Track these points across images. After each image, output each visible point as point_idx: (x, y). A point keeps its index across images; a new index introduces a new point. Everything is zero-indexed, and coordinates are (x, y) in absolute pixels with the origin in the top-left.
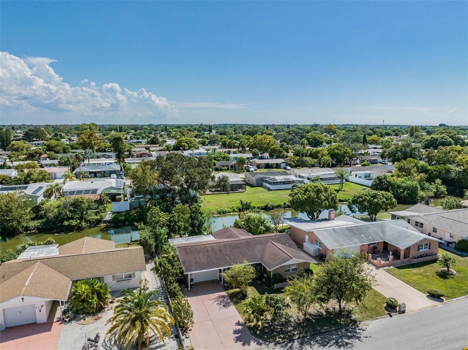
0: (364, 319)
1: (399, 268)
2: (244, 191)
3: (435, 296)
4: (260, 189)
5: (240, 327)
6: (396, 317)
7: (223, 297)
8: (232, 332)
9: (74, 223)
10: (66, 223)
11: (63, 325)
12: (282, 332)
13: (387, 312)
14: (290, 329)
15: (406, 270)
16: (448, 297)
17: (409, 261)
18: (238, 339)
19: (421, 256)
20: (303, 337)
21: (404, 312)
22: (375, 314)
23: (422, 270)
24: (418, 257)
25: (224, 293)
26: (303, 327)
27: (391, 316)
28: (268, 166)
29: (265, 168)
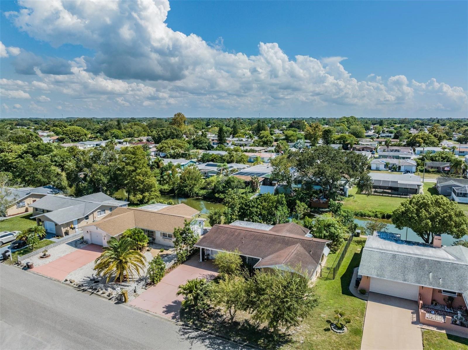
7: (212, 276)
10: (217, 195)
18: (168, 307)
25: (217, 274)
26: (222, 326)
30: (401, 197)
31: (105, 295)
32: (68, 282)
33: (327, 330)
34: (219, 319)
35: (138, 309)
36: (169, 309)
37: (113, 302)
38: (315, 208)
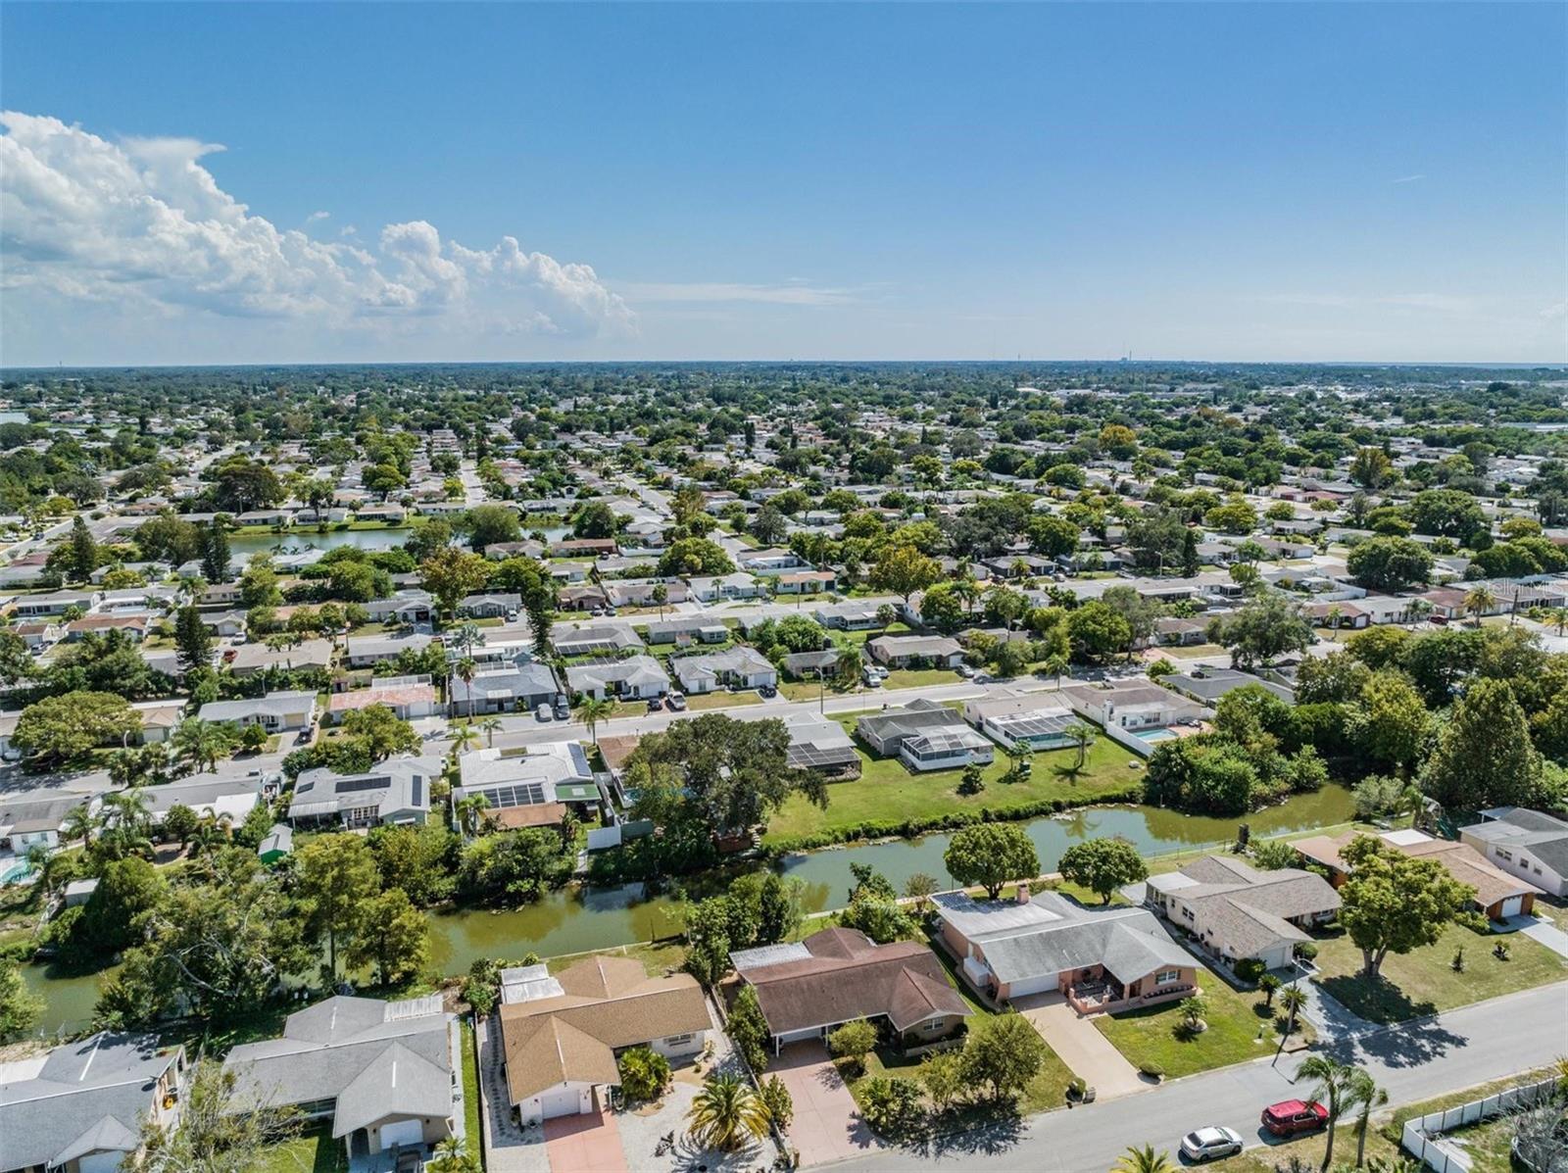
0: (1030, 1111)
1: (1117, 1016)
2: (857, 774)
3: (1150, 1076)
4: (893, 763)
5: (855, 1121)
6: (1079, 1108)
7: (830, 1070)
8: (845, 1128)
9: (526, 885)
10: (511, 888)
11: (616, 1116)
12: (913, 1130)
13: (1066, 1100)
14: (923, 1125)
15: (1126, 1021)
16: (1170, 1076)
17: (1140, 1002)
18: (854, 1139)
19: (1161, 993)
20: (941, 1138)
21: (1091, 1101)
22: (1047, 1103)
23: (1152, 1021)
24: (1156, 995)
25: (830, 1064)
26: (942, 1123)
27: (1070, 1107)
28: (917, 663)
29: (908, 668)
30: (838, 782)
34: (931, 1116)
36: (860, 1140)
38: (731, 854)
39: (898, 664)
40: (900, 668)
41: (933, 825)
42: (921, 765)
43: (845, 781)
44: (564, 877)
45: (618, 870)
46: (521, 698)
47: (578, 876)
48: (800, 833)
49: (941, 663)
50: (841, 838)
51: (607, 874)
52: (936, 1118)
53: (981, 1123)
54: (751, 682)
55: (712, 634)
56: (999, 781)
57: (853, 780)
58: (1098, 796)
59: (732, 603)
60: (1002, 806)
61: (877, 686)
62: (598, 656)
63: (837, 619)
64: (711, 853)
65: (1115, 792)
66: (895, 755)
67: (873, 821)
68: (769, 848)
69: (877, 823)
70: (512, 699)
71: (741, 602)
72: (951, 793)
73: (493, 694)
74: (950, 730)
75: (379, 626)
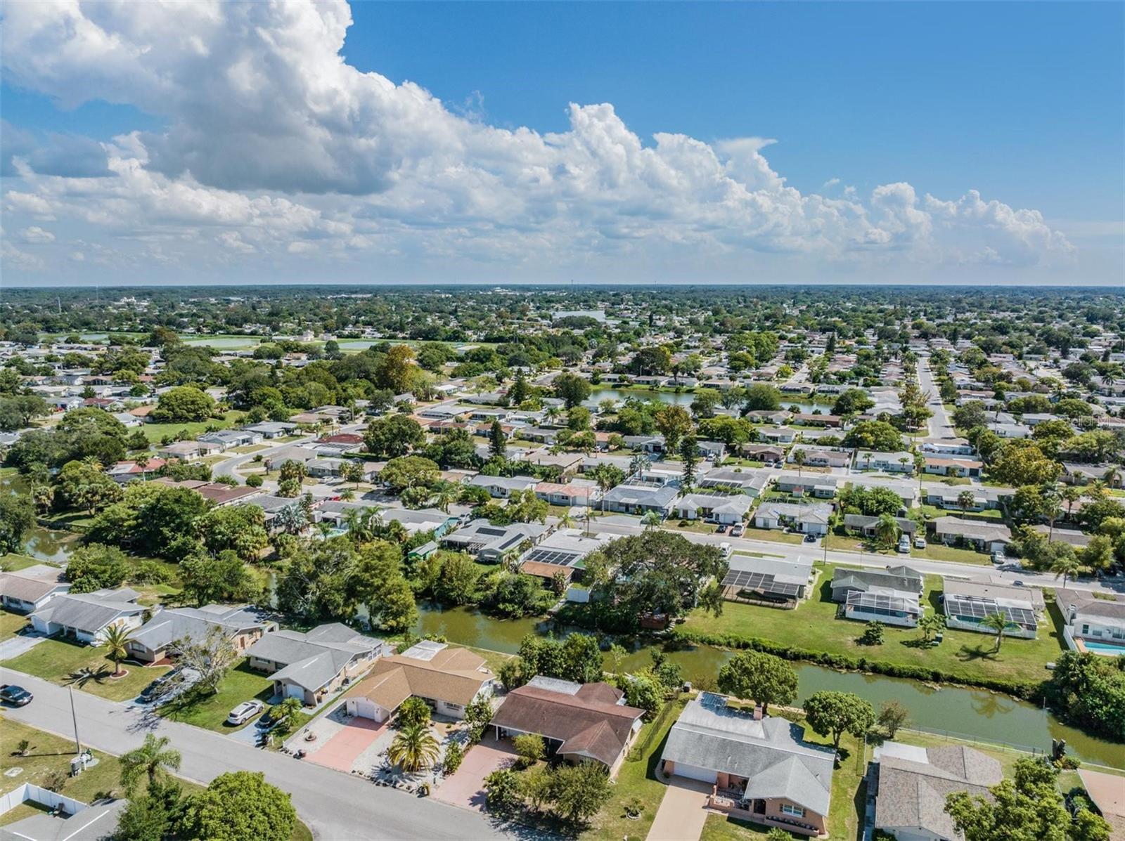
2: (793, 605)
7: (512, 759)
8: (476, 791)
11: (387, 730)
18: (473, 799)
19: (783, 822)
23: (753, 835)
24: (778, 820)
25: (517, 757)
28: (960, 543)
29: (950, 545)
30: (773, 607)
31: (404, 788)
32: (357, 774)
33: (624, 817)
34: (524, 810)
35: (443, 802)
36: (474, 801)
37: (415, 795)
38: (647, 629)
39: (944, 539)
40: (943, 544)
41: (812, 657)
42: (850, 612)
43: (779, 608)
44: (544, 610)
45: (573, 617)
46: (640, 506)
47: (550, 613)
48: (705, 631)
49: (981, 547)
50: (733, 644)
51: (565, 618)
52: (529, 812)
53: (548, 829)
54: (805, 528)
55: (821, 491)
56: (903, 643)
57: (785, 609)
58: (984, 680)
59: (880, 473)
60: (881, 661)
61: (905, 552)
62: (719, 491)
63: (938, 498)
64: (633, 625)
65: (1004, 682)
66: (840, 602)
67: (763, 640)
68: (676, 634)
69: (766, 641)
70: (634, 506)
71: (886, 474)
72: (850, 639)
73: (625, 500)
74: (896, 594)
75: (630, 451)
